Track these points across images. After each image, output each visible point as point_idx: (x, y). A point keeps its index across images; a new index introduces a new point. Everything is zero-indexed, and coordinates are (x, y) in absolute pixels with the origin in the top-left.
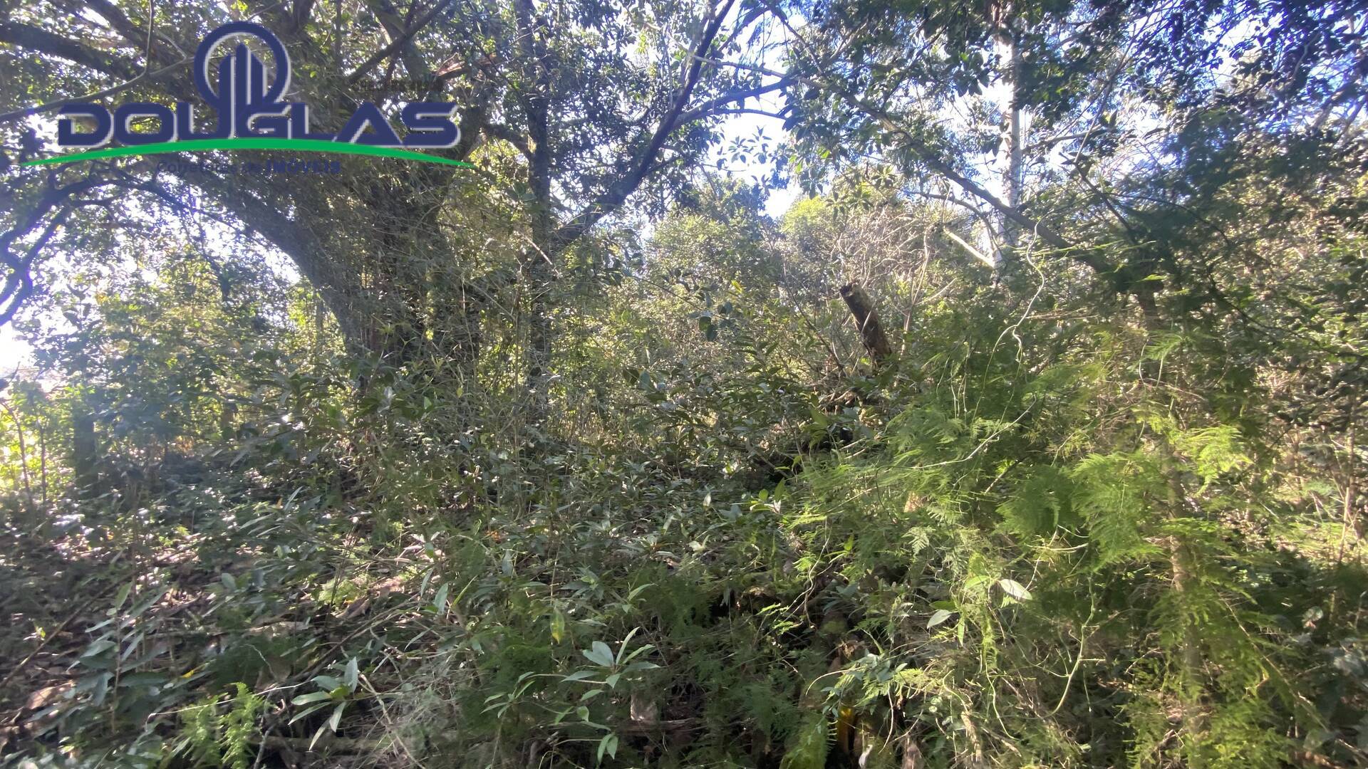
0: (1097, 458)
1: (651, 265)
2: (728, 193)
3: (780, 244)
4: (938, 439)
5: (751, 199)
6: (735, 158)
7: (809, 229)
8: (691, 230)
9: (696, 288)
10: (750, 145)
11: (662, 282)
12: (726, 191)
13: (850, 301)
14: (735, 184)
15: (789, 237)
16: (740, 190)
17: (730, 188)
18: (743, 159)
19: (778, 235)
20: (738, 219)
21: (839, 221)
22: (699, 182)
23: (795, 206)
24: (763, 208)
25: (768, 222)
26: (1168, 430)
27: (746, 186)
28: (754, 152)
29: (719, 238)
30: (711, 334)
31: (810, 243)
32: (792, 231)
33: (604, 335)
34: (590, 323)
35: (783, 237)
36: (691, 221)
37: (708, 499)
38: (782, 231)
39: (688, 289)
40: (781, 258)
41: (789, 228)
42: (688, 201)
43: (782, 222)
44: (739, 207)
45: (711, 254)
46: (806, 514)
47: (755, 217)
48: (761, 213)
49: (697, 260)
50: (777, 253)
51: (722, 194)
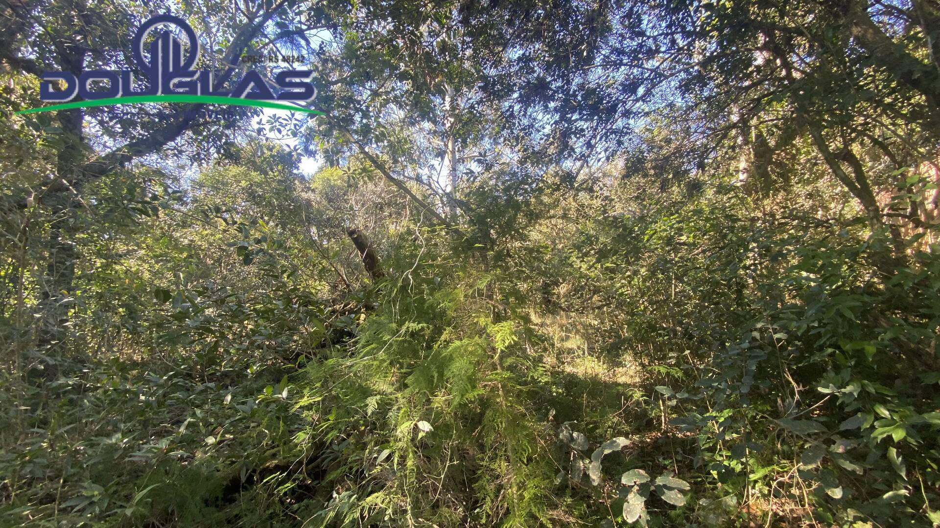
0: (457, 343)
1: (195, 201)
2: (267, 153)
3: (310, 195)
4: (382, 338)
5: (288, 160)
6: (272, 129)
7: (332, 187)
8: (235, 176)
9: (235, 223)
10: (284, 122)
11: (206, 215)
12: (265, 151)
13: (356, 241)
14: (274, 147)
15: (317, 192)
16: (278, 152)
17: (271, 150)
18: (280, 131)
19: (309, 189)
20: (275, 174)
21: (352, 185)
22: (240, 140)
23: (321, 169)
24: (298, 168)
25: (302, 179)
26: (487, 324)
27: (283, 150)
28: (288, 128)
29: (259, 185)
30: (247, 261)
31: (333, 196)
32: (320, 187)
33: (140, 258)
34: (121, 248)
35: (313, 191)
36: (235, 170)
37: (229, 398)
38: (313, 186)
39: (228, 224)
40: (311, 205)
41: (317, 185)
42: (231, 154)
43: (313, 179)
44: (277, 165)
45: (252, 196)
46: (305, 398)
47: (291, 173)
48: (295, 171)
49: (239, 200)
50: (309, 202)
51: (263, 153)
